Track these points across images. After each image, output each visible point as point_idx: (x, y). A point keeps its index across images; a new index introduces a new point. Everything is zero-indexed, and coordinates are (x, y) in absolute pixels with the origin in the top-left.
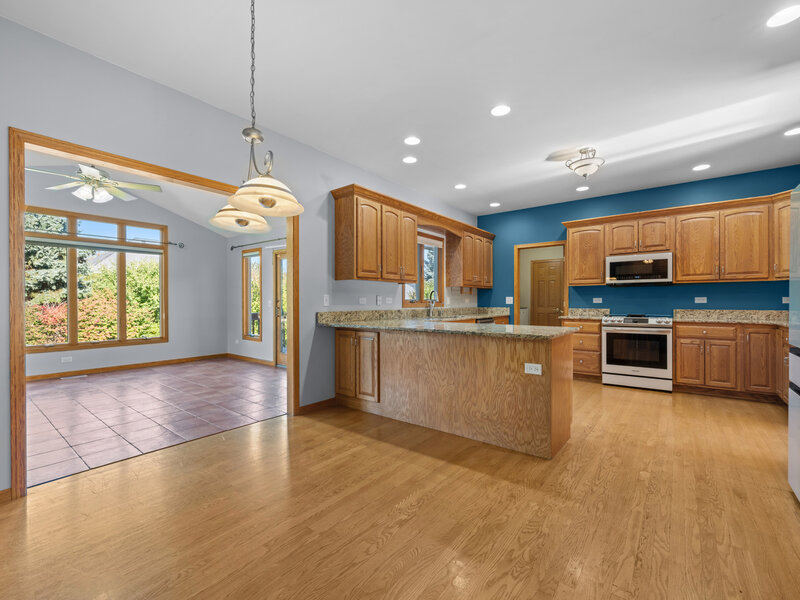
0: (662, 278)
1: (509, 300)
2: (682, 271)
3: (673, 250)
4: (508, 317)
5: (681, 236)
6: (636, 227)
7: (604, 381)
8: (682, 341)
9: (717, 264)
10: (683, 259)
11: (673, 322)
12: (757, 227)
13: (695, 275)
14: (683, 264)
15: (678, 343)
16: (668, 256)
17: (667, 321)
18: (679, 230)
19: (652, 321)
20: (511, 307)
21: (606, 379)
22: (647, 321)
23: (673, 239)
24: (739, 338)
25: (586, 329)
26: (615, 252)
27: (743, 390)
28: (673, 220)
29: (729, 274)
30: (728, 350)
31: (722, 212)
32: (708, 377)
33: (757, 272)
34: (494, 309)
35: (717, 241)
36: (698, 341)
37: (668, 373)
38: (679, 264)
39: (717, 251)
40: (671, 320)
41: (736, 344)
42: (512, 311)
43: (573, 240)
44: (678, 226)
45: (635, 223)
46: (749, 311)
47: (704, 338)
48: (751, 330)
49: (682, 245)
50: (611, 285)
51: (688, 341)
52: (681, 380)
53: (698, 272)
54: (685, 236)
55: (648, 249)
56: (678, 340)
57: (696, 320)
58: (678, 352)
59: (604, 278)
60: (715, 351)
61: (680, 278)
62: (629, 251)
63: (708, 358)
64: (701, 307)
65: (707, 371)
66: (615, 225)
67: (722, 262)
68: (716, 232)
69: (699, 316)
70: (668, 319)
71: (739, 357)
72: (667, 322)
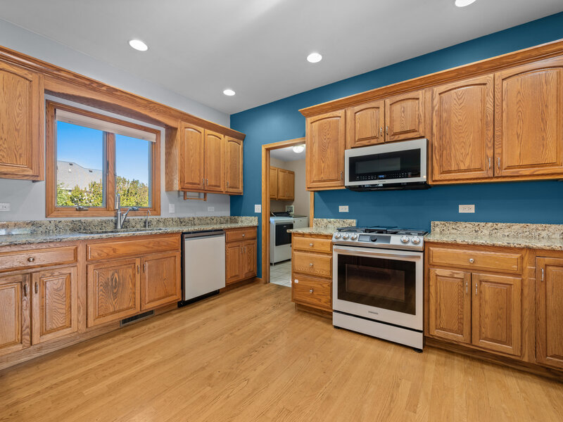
0: (413, 176)
1: (258, 209)
2: (441, 166)
3: (428, 136)
4: (257, 227)
5: (440, 117)
6: (382, 109)
7: (335, 323)
8: (439, 271)
9: (490, 153)
10: (442, 148)
11: (425, 242)
12: (554, 92)
13: (459, 171)
14: (441, 156)
15: (432, 275)
16: (421, 144)
17: (416, 240)
18: (436, 108)
19: (396, 240)
20: (259, 215)
21: (338, 320)
22: (388, 239)
23: (428, 121)
24: (526, 272)
25: (317, 248)
26: (358, 144)
27: (534, 361)
28: (429, 95)
29: (509, 168)
30: (509, 293)
31: (498, 74)
32: (476, 331)
33: (553, 164)
34: (244, 218)
35: (490, 118)
36: (461, 274)
37: (416, 321)
38: (436, 157)
39: (490, 134)
40: (422, 238)
41: (522, 281)
42: (260, 221)
43: (311, 131)
44: (435, 101)
45: (380, 103)
46: (534, 226)
47: (471, 270)
48: (547, 260)
49: (440, 129)
50: (350, 188)
51: (447, 272)
52: (436, 333)
53: (462, 168)
54: (445, 115)
55: (396, 138)
56: (432, 270)
57: (459, 241)
58: (432, 290)
59: (343, 179)
60: (488, 290)
61: (437, 176)
62: (374, 141)
63: (476, 303)
64: (467, 218)
65: (476, 323)
66: (357, 108)
67: (498, 151)
68: (490, 106)
69: (463, 233)
70: (416, 238)
71: (526, 305)
72: (415, 243)
